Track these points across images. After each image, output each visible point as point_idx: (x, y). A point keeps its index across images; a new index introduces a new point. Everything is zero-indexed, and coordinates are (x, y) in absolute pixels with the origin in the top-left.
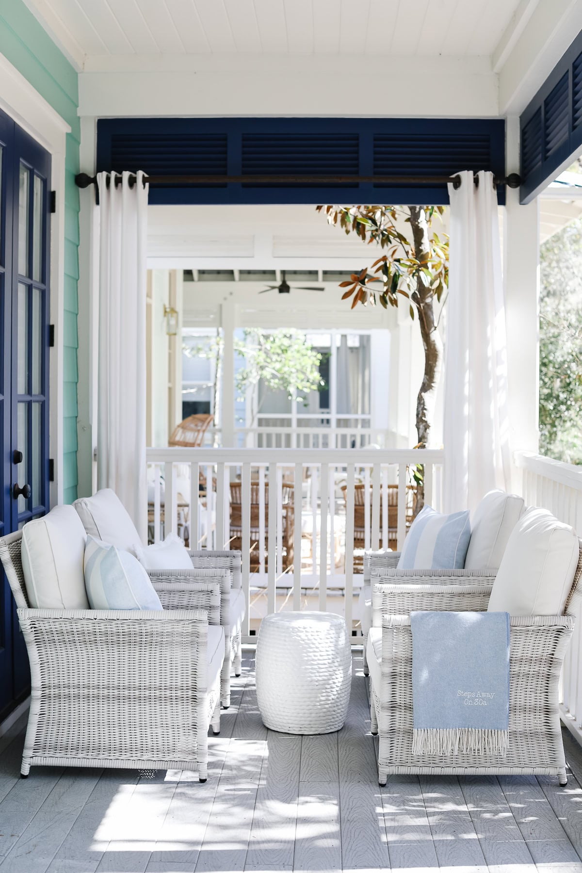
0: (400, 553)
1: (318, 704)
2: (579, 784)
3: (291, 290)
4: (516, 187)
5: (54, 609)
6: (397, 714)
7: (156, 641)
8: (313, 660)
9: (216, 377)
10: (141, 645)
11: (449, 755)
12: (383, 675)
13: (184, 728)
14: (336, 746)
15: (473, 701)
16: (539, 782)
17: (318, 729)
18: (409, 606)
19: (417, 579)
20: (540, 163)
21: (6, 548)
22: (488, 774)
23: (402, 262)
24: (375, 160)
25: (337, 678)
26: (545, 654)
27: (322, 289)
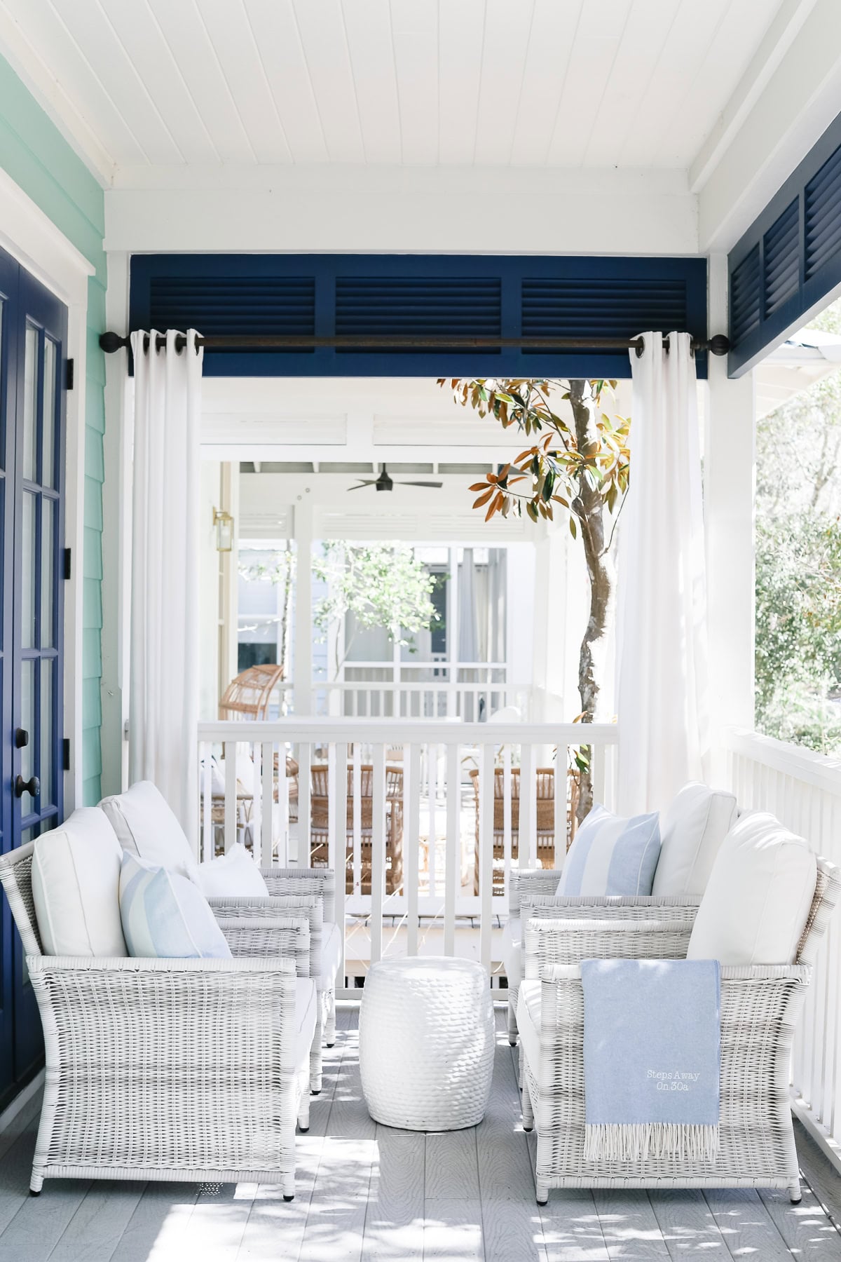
0: (560, 873)
1: (448, 1088)
2: (818, 1200)
3: (394, 486)
4: (723, 353)
5: (79, 956)
6: (563, 1103)
7: (223, 1002)
8: (441, 1026)
9: (286, 609)
10: (201, 1007)
11: (636, 1160)
12: (542, 1048)
13: (262, 1124)
14: (474, 1147)
15: (670, 1085)
16: (760, 1197)
17: (448, 1123)
18: (577, 950)
19: (586, 911)
20: (758, 322)
21: (10, 871)
22: (690, 1188)
23: (559, 456)
24: (524, 314)
25: (475, 1052)
26: (769, 1019)
27: (439, 485)
